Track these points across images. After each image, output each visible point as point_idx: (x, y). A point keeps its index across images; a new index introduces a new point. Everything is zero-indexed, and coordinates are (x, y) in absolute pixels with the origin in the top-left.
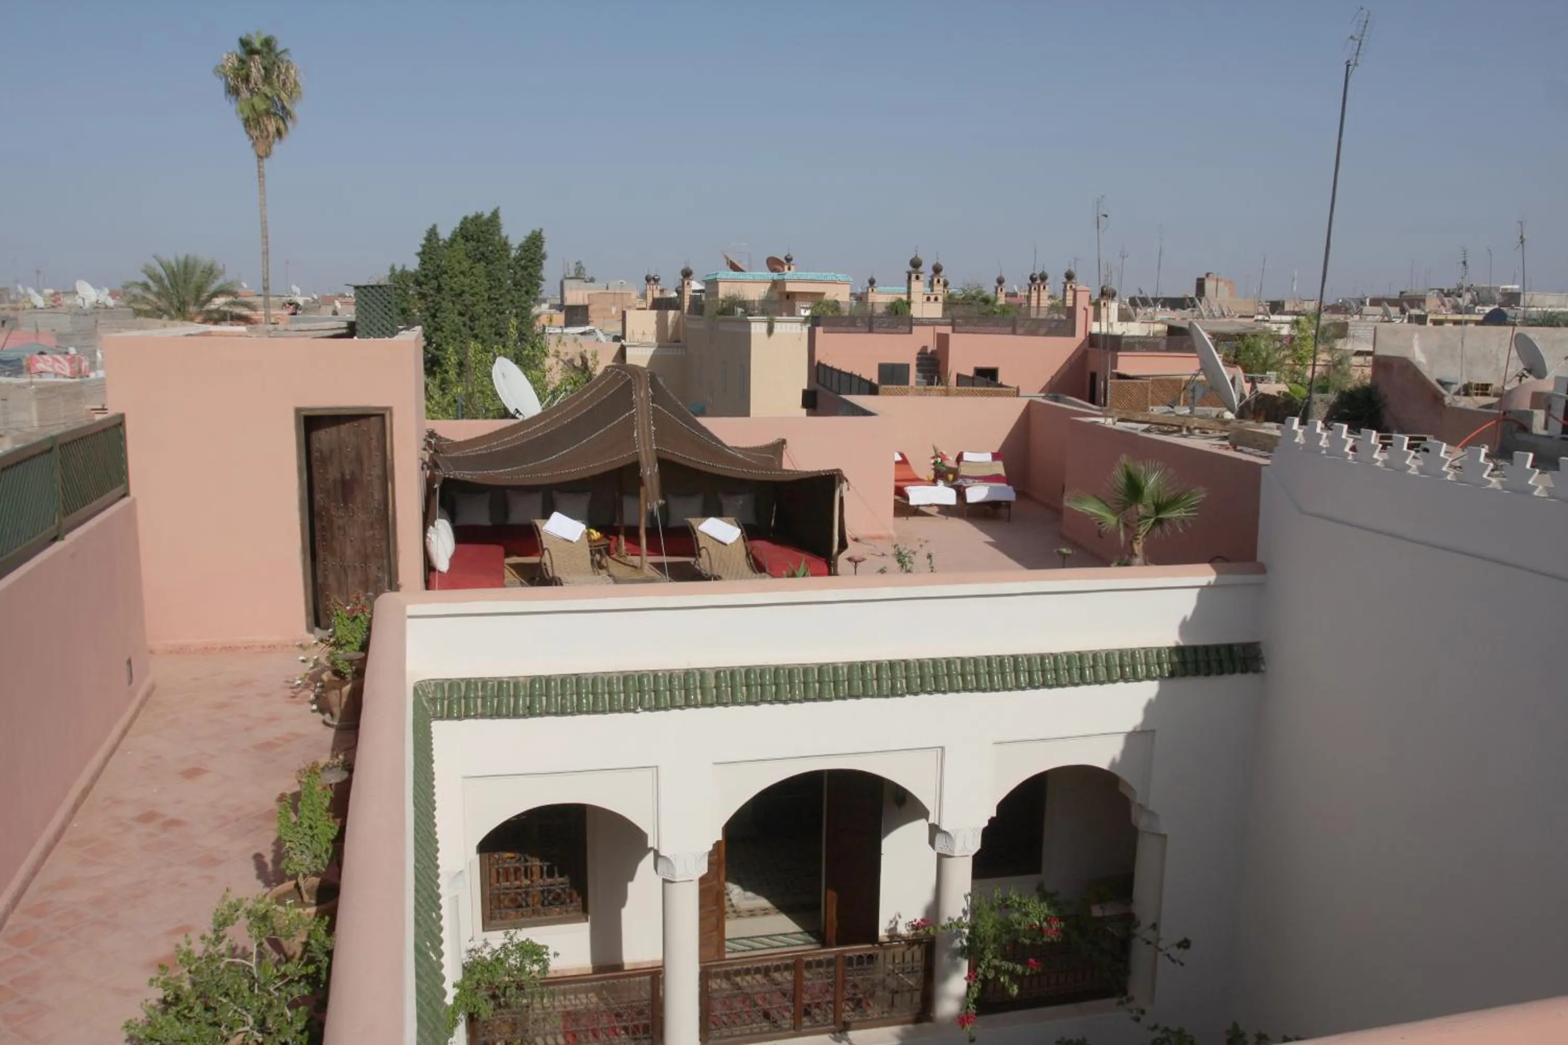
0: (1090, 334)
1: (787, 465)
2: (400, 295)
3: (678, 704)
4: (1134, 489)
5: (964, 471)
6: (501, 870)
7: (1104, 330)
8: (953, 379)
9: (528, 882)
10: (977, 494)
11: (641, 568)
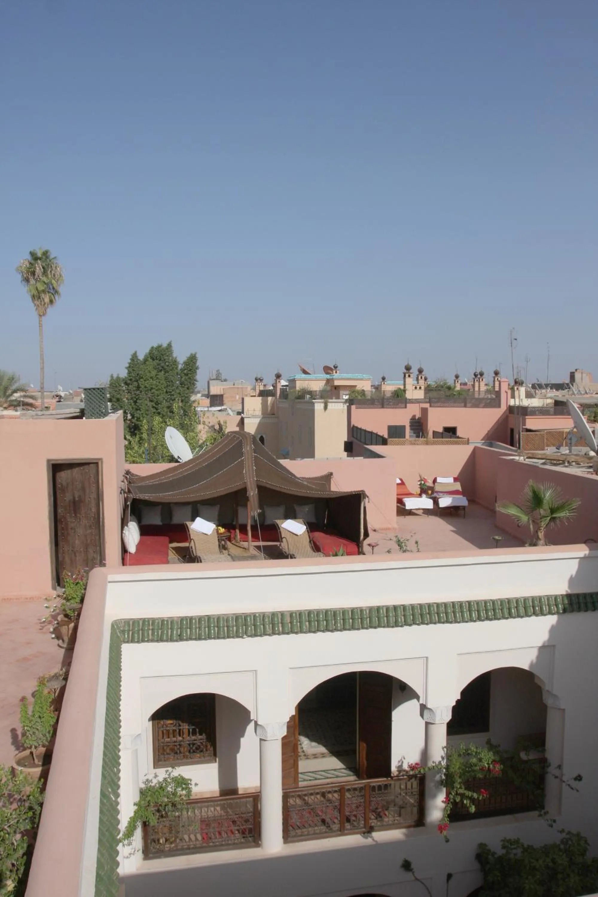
0: (509, 406)
1: (334, 488)
2: (116, 391)
3: (268, 633)
4: (537, 500)
5: (437, 488)
6: (165, 731)
7: (517, 403)
8: (431, 434)
9: (180, 738)
10: (445, 502)
11: (248, 549)
